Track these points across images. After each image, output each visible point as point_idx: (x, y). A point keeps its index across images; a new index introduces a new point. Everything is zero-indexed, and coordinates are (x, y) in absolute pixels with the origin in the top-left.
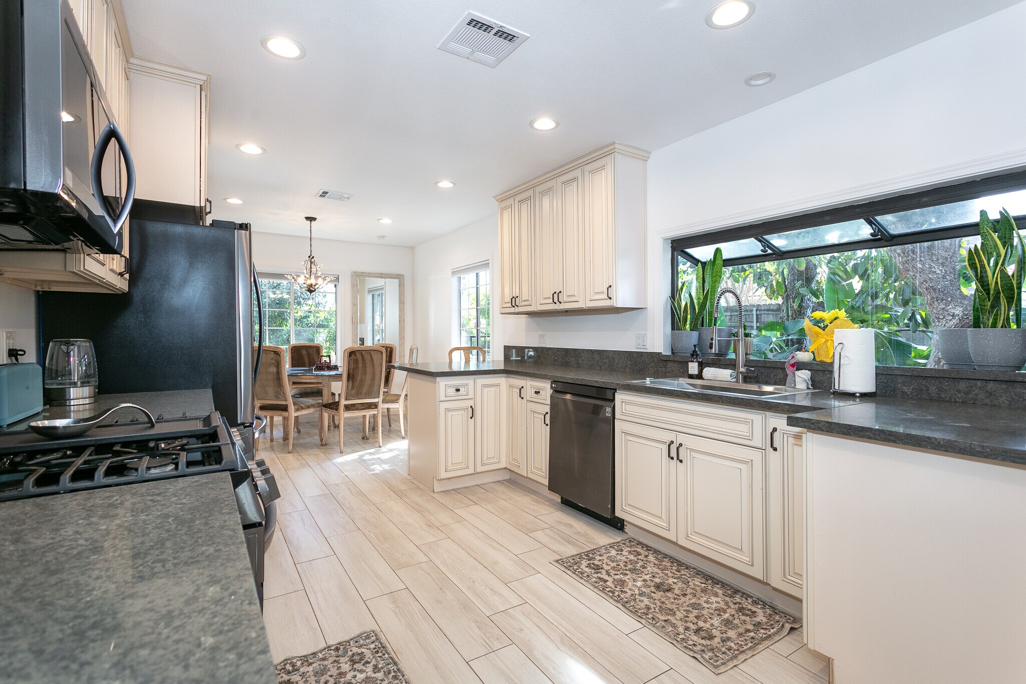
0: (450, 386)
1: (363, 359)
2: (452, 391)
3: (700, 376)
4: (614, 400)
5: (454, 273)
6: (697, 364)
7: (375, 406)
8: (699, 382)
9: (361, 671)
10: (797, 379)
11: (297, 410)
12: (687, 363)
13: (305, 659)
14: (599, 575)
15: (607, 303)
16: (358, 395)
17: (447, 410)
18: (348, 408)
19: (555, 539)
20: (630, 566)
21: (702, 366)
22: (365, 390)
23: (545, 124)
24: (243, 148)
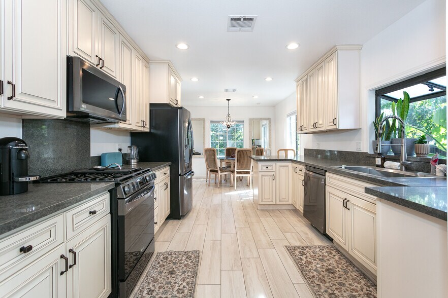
0: (264, 166)
1: (243, 154)
2: (265, 168)
3: (382, 166)
4: (325, 176)
5: (288, 116)
6: (380, 159)
7: (248, 173)
8: (380, 169)
9: (187, 261)
10: (437, 170)
11: (221, 172)
12: (375, 158)
13: (175, 253)
14: (301, 257)
15: (334, 127)
16: (241, 168)
17: (262, 176)
18: (238, 173)
19: (294, 238)
20: (320, 257)
21: (384, 160)
22: (244, 166)
23: (293, 46)
24: (192, 80)
